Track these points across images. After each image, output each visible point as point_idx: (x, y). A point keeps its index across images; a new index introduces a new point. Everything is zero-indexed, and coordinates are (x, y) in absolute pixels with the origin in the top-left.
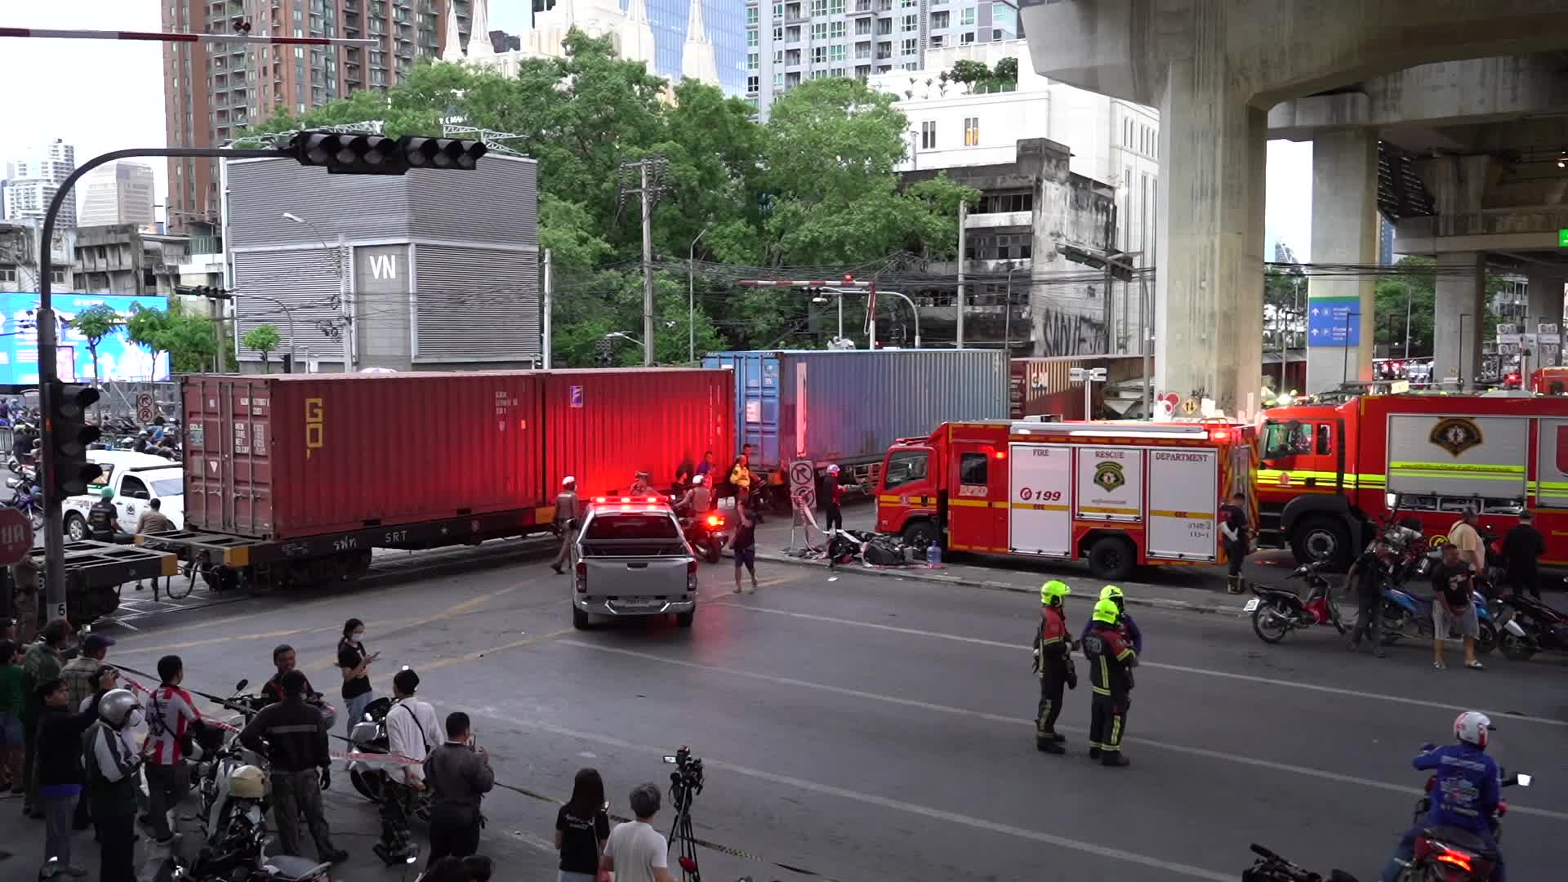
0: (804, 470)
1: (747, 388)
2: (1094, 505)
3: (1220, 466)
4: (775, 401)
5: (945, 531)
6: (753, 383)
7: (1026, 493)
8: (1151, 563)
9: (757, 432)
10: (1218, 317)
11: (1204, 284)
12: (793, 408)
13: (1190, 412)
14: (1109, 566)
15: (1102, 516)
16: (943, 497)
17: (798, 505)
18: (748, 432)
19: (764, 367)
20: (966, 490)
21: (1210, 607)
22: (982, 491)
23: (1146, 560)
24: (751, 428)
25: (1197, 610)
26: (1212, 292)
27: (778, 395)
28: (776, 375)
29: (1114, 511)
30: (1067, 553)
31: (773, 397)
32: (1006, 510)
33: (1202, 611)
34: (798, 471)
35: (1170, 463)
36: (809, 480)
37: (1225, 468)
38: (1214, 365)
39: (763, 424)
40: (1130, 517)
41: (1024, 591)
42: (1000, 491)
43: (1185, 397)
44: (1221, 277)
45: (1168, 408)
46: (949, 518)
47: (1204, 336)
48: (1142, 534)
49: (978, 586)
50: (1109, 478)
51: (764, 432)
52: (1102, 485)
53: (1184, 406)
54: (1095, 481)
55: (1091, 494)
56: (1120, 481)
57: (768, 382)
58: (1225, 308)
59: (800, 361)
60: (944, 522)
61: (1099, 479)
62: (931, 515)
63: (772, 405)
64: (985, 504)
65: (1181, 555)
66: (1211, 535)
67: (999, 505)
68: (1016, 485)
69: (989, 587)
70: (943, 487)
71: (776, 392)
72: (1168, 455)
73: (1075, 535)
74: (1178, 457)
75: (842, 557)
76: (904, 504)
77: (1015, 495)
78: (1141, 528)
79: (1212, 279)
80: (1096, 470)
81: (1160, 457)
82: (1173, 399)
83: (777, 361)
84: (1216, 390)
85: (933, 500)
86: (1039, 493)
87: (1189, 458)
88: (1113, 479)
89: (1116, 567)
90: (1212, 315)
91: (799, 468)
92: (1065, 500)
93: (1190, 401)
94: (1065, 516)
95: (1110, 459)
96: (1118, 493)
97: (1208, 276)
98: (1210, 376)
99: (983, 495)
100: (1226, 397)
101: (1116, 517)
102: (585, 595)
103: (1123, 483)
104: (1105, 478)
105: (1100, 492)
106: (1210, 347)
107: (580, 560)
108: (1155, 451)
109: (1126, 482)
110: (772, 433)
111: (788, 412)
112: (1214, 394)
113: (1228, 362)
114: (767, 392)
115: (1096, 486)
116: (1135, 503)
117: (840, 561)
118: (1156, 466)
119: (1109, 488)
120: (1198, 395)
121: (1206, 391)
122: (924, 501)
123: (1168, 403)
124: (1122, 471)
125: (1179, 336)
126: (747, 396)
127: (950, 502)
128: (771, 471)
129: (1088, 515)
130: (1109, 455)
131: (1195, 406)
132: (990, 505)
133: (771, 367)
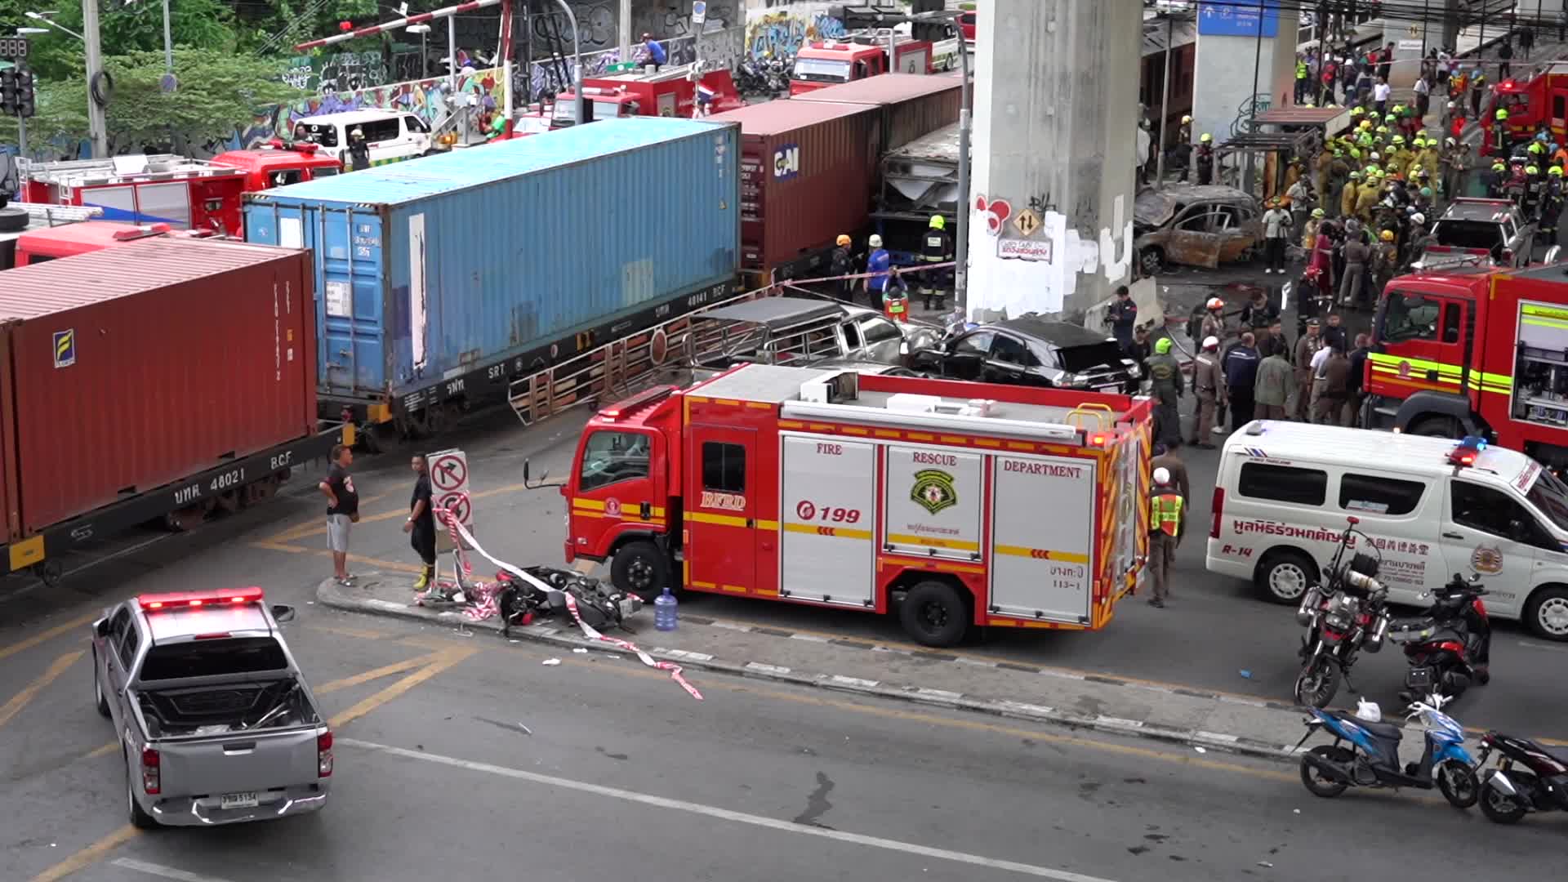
0: (452, 467)
1: (327, 259)
2: (912, 533)
3: (1099, 486)
4: (376, 285)
5: (679, 557)
6: (336, 252)
7: (806, 510)
8: (994, 623)
9: (346, 333)
10: (1072, 81)
11: (1052, 26)
12: (406, 291)
13: (1026, 232)
14: (931, 622)
15: (923, 550)
16: (675, 508)
17: (445, 521)
18: (330, 331)
19: (355, 229)
20: (710, 499)
21: (1085, 720)
22: (734, 502)
23: (987, 618)
24: (335, 325)
25: (1065, 723)
26: (1065, 41)
27: (380, 275)
28: (376, 241)
29: (941, 544)
30: (869, 602)
31: (372, 277)
32: (775, 533)
33: (1074, 726)
34: (444, 470)
35: (1025, 477)
36: (460, 482)
37: (1105, 488)
38: (1065, 158)
39: (357, 320)
40: (964, 555)
41: (811, 685)
42: (766, 500)
43: (1020, 208)
44: (1079, 16)
45: (993, 223)
46: (686, 540)
47: (1051, 111)
48: (982, 580)
49: (740, 673)
50: (933, 493)
51: (357, 334)
52: (923, 504)
53: (1018, 222)
54: (913, 497)
55: (904, 514)
56: (949, 498)
57: (363, 252)
58: (1084, 68)
59: (414, 213)
60: (676, 541)
61: (918, 495)
62: (655, 533)
63: (370, 291)
64: (741, 522)
65: (1039, 614)
66: (1083, 587)
67: (763, 524)
68: (791, 493)
69: (757, 675)
70: (674, 491)
71: (376, 270)
72: (1023, 466)
73: (880, 576)
74: (1038, 469)
75: (521, 615)
76: (612, 514)
77: (789, 510)
78: (981, 571)
79: (1066, 20)
80: (914, 481)
81: (1012, 467)
82: (1000, 208)
83: (378, 220)
84: (1066, 199)
85: (660, 512)
86: (826, 511)
87: (1055, 471)
88: (939, 496)
89: (942, 622)
90: (1064, 78)
91: (445, 464)
92: (866, 522)
93: (1027, 214)
94: (867, 546)
95: (934, 466)
96: (946, 516)
97: (1058, 16)
98: (1058, 177)
99: (739, 508)
100: (1083, 210)
101: (944, 553)
102: (158, 797)
103: (954, 502)
104: (928, 494)
105: (919, 513)
106: (1060, 128)
107: (148, 745)
108: (1003, 457)
109: (958, 500)
110: (374, 336)
111: (398, 299)
112: (1065, 204)
113: (1086, 154)
114: (361, 269)
115: (914, 504)
116: (971, 532)
117: (519, 621)
118: (1006, 482)
119: (933, 509)
120: (1040, 205)
121: (1052, 201)
122: (645, 510)
123: (994, 215)
124: (953, 485)
125: (1011, 109)
126: (327, 273)
127: (686, 516)
128: (373, 398)
129: (903, 548)
130: (933, 459)
131: (1035, 222)
132: (749, 523)
133: (366, 229)
